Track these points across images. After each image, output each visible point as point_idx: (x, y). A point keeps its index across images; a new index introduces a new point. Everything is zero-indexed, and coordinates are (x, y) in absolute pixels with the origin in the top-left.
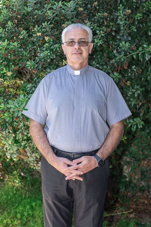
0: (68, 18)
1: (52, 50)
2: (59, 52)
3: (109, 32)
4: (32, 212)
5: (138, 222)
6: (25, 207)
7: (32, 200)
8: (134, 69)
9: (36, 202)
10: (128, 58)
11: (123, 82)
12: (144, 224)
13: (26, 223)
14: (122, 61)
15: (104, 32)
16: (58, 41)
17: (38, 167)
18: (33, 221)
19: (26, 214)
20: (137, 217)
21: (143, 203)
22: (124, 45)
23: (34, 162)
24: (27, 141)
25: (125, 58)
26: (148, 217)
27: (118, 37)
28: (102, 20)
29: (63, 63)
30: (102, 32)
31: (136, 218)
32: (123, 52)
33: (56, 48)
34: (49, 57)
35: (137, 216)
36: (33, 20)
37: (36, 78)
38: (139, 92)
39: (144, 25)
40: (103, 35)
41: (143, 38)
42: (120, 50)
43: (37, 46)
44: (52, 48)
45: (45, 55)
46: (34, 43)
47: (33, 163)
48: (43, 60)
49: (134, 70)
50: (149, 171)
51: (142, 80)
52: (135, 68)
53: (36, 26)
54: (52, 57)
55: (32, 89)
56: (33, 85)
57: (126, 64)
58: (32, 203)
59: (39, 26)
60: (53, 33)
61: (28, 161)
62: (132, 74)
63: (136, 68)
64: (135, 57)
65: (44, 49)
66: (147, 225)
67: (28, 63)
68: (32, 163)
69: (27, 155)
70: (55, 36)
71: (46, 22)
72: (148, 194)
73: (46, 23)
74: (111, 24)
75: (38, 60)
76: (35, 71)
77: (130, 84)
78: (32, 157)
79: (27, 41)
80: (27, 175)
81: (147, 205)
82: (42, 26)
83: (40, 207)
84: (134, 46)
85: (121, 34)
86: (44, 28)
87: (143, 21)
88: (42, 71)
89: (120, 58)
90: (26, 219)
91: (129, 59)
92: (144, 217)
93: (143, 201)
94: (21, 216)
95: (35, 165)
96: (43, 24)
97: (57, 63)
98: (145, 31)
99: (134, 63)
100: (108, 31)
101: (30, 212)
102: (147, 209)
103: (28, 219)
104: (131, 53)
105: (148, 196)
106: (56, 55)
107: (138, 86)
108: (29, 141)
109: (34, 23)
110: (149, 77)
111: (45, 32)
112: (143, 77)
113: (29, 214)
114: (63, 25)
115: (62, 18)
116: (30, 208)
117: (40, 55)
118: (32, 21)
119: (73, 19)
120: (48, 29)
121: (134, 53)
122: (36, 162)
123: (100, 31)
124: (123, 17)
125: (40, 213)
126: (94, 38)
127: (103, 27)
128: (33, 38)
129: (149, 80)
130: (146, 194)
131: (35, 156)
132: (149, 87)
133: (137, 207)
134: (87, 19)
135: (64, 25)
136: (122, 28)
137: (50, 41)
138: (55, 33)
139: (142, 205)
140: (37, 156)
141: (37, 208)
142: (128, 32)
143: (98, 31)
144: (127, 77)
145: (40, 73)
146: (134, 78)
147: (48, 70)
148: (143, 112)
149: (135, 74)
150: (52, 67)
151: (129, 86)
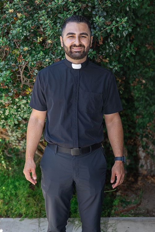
1: (25, 27)
2: (33, 29)
3: (84, 7)
4: (15, 192)
5: (123, 199)
6: (8, 186)
7: (16, 180)
8: (112, 45)
9: (19, 182)
10: (102, 33)
11: (100, 58)
12: (129, 202)
13: (9, 202)
14: (97, 36)
15: (77, 8)
16: (31, 17)
17: (20, 146)
18: (15, 200)
19: (9, 193)
20: (123, 195)
22: (98, 20)
23: (16, 141)
24: (5, 120)
25: (100, 33)
26: (134, 195)
27: (94, 13)
29: (37, 40)
30: (75, 8)
32: (98, 28)
33: (29, 25)
34: (21, 34)
37: (9, 56)
38: (117, 68)
40: (76, 11)
42: (95, 26)
43: (10, 23)
44: (24, 24)
45: (17, 32)
46: (6, 20)
47: (15, 142)
48: (15, 37)
49: (112, 46)
51: (121, 56)
52: (113, 45)
53: (8, 3)
54: (25, 34)
55: (5, 66)
56: (6, 63)
57: (100, 39)
58: (15, 182)
59: (10, 3)
60: (26, 10)
61: (10, 140)
62: (110, 51)
64: (108, 31)
65: (17, 26)
66: (132, 202)
67: (0, 40)
68: (14, 142)
69: (9, 134)
70: (28, 12)
75: (11, 37)
76: (7, 48)
77: (109, 60)
78: (13, 136)
80: (12, 155)
82: (15, 2)
83: (24, 187)
84: (109, 20)
85: (96, 10)
86: (17, 4)
88: (15, 48)
89: (95, 34)
91: (104, 34)
92: (130, 195)
93: (130, 179)
94: (4, 195)
95: (17, 145)
97: (31, 40)
98: (123, 7)
99: (113, 39)
101: (13, 192)
103: (11, 199)
104: (106, 28)
106: (29, 32)
107: (116, 63)
110: (128, 53)
111: (18, 9)
112: (122, 54)
113: (11, 194)
114: (36, 1)
116: (13, 188)
117: (12, 32)
120: (20, 6)
122: (18, 142)
123: (73, 7)
126: (67, 14)
127: (79, 3)
128: (5, 15)
129: (128, 56)
131: (16, 135)
132: (130, 64)
136: (96, 3)
137: (23, 18)
138: (28, 10)
140: (18, 135)
141: (21, 187)
142: (103, 7)
143: (71, 7)
144: (105, 53)
145: (13, 51)
146: (112, 54)
147: (21, 47)
148: (123, 89)
149: (112, 51)
150: (25, 45)
151: (107, 63)
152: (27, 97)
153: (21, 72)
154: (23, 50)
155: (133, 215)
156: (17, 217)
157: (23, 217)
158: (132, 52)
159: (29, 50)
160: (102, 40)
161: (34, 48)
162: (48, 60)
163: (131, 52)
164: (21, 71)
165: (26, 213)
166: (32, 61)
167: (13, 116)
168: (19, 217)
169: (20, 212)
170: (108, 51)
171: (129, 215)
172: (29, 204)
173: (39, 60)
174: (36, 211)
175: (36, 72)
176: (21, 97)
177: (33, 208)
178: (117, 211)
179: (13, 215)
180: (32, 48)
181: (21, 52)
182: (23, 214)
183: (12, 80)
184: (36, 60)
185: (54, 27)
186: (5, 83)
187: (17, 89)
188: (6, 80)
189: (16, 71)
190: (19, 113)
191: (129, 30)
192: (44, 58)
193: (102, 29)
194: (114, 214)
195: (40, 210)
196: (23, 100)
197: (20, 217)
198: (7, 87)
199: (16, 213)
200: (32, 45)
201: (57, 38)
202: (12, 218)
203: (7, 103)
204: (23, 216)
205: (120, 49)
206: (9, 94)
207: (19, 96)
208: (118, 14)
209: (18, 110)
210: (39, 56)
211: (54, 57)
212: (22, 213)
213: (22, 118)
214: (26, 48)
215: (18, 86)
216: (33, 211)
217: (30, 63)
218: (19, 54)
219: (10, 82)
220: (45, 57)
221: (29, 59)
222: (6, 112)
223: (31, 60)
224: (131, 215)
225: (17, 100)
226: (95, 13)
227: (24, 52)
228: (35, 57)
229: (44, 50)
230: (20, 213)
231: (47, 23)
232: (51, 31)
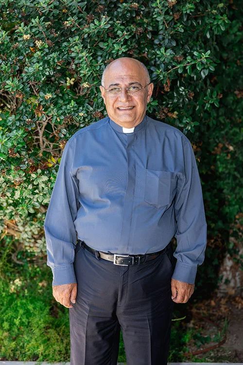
0: (74, 12)
1: (48, 62)
2: (59, 66)
4: (27, 320)
5: (197, 333)
6: (16, 311)
8: (182, 91)
9: (34, 304)
10: (170, 73)
11: (164, 112)
12: (207, 338)
13: (17, 336)
14: (161, 79)
15: (129, 33)
16: (58, 47)
17: (36, 248)
18: (28, 333)
19: (17, 322)
20: (197, 327)
21: (209, 305)
22: (164, 53)
23: (30, 240)
24: (14, 206)
25: (166, 74)
26: (214, 327)
27: (156, 42)
28: (129, 14)
29: (66, 82)
30: (126, 33)
31: (196, 329)
32: (163, 65)
33: (54, 59)
34: (41, 73)
35: (197, 325)
36: (19, 15)
37: (22, 107)
38: (190, 128)
39: (200, 21)
40: (127, 38)
41: (198, 43)
42: (158, 63)
43: (25, 57)
44: (46, 58)
45: (35, 70)
46: (19, 51)
47: (29, 242)
48: (32, 78)
49: (182, 94)
51: (197, 109)
52: (184, 91)
53: (22, 24)
54: (47, 74)
55: (15, 123)
56: (18, 118)
57: (167, 83)
58: (28, 305)
59: (26, 25)
60: (49, 35)
61: (20, 239)
62: (179, 100)
63: (186, 90)
64: (180, 71)
65: (35, 60)
66: (211, 339)
67: (9, 82)
68: (27, 241)
69: (19, 229)
70: (52, 39)
71: (38, 17)
72: (216, 291)
73: (37, 20)
74: (145, 20)
75: (26, 77)
76: (20, 95)
77: (177, 115)
78: (26, 232)
79: (8, 48)
80: (24, 262)
81: (214, 308)
82: (33, 23)
83: (41, 312)
84: (180, 54)
85: (161, 37)
86: (36, 27)
87: (197, 16)
88: (31, 95)
89: (158, 75)
90: (19, 329)
91: (172, 76)
92: (208, 327)
93: (208, 302)
94: (10, 325)
95: (32, 245)
96: (33, 20)
97: (57, 82)
98: (201, 32)
99: (184, 82)
100: (139, 31)
101: (24, 320)
102: (214, 315)
103: (20, 331)
104: (174, 66)
105: (216, 294)
106: (54, 69)
107: (188, 119)
108: (17, 206)
109: (21, 19)
110: (207, 104)
111: (37, 34)
112: (198, 105)
113: (22, 323)
114: (66, 22)
115: (64, 11)
116: (24, 314)
117: (28, 70)
118: (18, 17)
119: (82, 13)
120: (41, 29)
121: (178, 66)
122: (33, 240)
123: (122, 32)
124: (161, 10)
125: (40, 320)
126: (114, 43)
127: (132, 26)
128: (17, 43)
129: (208, 109)
131: (31, 231)
132: (210, 121)
133: (198, 311)
134: (106, 12)
135: (68, 22)
136: (161, 27)
137: (44, 48)
138: (52, 35)
139: (206, 308)
140: (33, 230)
141: (37, 313)
142: (171, 33)
143: (119, 32)
144: (171, 104)
145: (28, 99)
146: (183, 106)
147: (42, 94)
148: (199, 160)
149: (183, 100)
150: (47, 90)
151: (175, 119)
152: (49, 172)
153: (41, 133)
154: (43, 97)
155: (213, 360)
156: (31, 361)
157: (40, 361)
159: (53, 99)
160: (169, 86)
161: (61, 95)
162: (83, 114)
163: (212, 102)
164: (40, 131)
165: (45, 353)
166: (58, 116)
167: (27, 201)
168: (33, 361)
169: (35, 352)
170: (176, 101)
171: (207, 359)
172: (49, 339)
173: (69, 113)
174: (60, 351)
175: (63, 133)
176: (39, 171)
177: (54, 347)
178: (187, 352)
179: (24, 356)
180: (58, 95)
181: (41, 102)
182: (40, 355)
183: (27, 145)
184: (64, 114)
185: (92, 63)
186: (15, 149)
187: (34, 159)
188: (18, 144)
189: (32, 130)
190: (37, 196)
191: (210, 68)
192: (77, 111)
193: (170, 67)
194: (183, 357)
195: (67, 350)
196: (43, 176)
197: (35, 361)
198: (18, 155)
199: (29, 353)
200: (59, 90)
201: (97, 80)
202: (23, 362)
203: (17, 180)
204: (39, 359)
205: (196, 98)
206: (21, 166)
207: (36, 170)
208: (194, 44)
209: (35, 191)
210: (68, 108)
211: (91, 109)
212: (38, 353)
213: (41, 204)
214: (49, 96)
215: (35, 154)
216: (55, 351)
217: (54, 119)
218: (37, 104)
219: (23, 147)
220: (78, 109)
221: (54, 112)
222: (16, 194)
223: (56, 114)
224: (209, 360)
225: (34, 176)
226: (158, 43)
227: (46, 101)
228: (63, 108)
229: (77, 98)
230: (34, 354)
231: (83, 57)
232: (88, 69)
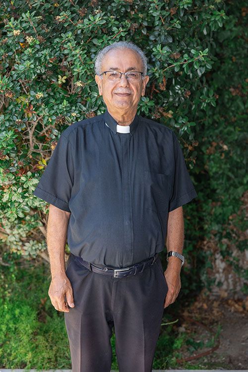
0: (66, 5)
1: (39, 59)
2: (51, 63)
3: (135, 29)
4: (14, 325)
5: (189, 338)
6: (3, 316)
7: (15, 305)
8: (178, 90)
9: (21, 309)
10: (166, 72)
11: (159, 112)
12: (200, 343)
13: (5, 342)
14: (157, 77)
15: (125, 30)
16: (50, 44)
17: (23, 251)
18: (15, 339)
19: (4, 328)
20: (189, 331)
21: (201, 309)
22: (161, 51)
23: (18, 243)
24: (1, 209)
25: (162, 72)
26: (207, 332)
27: (152, 38)
28: (123, 9)
29: (58, 81)
30: (122, 30)
31: (188, 333)
32: (158, 63)
33: (46, 56)
34: (32, 71)
35: (189, 330)
36: (7, 8)
37: (12, 106)
38: (186, 128)
39: (197, 17)
40: (123, 34)
41: (194, 40)
42: (154, 60)
43: (14, 53)
44: (37, 55)
45: (26, 68)
46: (8, 47)
47: (16, 245)
48: (23, 76)
49: (178, 92)
50: (210, 256)
51: (193, 109)
52: (180, 89)
53: (12, 19)
54: (39, 72)
55: (5, 124)
56: (7, 118)
57: (162, 82)
58: (15, 309)
59: (16, 19)
60: (40, 31)
61: (8, 242)
62: (174, 99)
63: (182, 88)
64: (176, 70)
65: (25, 58)
66: (203, 344)
68: (14, 244)
69: (6, 232)
70: (44, 35)
71: (28, 11)
72: (208, 293)
73: (28, 14)
74: (140, 15)
75: (16, 75)
76: (10, 94)
77: (172, 115)
78: (14, 235)
80: (10, 264)
81: (206, 311)
82: (23, 18)
83: (28, 317)
84: (177, 52)
85: (156, 33)
86: (26, 22)
87: (194, 11)
88: (21, 94)
89: (153, 73)
90: (5, 336)
91: (168, 74)
92: (201, 331)
93: (201, 304)
95: (19, 248)
96: (23, 15)
97: (48, 80)
98: (197, 28)
99: (179, 80)
100: (134, 27)
101: (11, 326)
102: (206, 319)
103: (7, 337)
104: (171, 64)
105: (208, 296)
106: (46, 67)
107: (184, 119)
108: (5, 209)
109: (9, 13)
110: (203, 103)
111: (28, 29)
112: (194, 104)
113: (8, 329)
114: (58, 17)
115: (56, 5)
116: (11, 319)
117: (18, 67)
118: (7, 10)
119: (74, 7)
120: (32, 24)
121: (175, 64)
122: (20, 243)
123: (118, 29)
124: (158, 5)
125: (27, 325)
126: (109, 40)
127: (126, 21)
128: (6, 39)
129: (204, 109)
130: (205, 294)
131: (19, 234)
132: (205, 120)
133: (190, 315)
134: (100, 7)
135: (60, 17)
136: (157, 23)
137: (35, 44)
138: (44, 31)
139: (198, 311)
140: (21, 233)
141: (23, 319)
142: (167, 29)
143: (114, 29)
144: (167, 103)
145: (18, 98)
146: (179, 105)
147: (32, 93)
148: (194, 161)
149: (179, 99)
150: (38, 88)
151: (170, 119)
152: (40, 175)
153: (31, 133)
154: (34, 97)
155: (207, 367)
156: (18, 368)
157: (28, 368)
158: (210, 102)
159: (44, 98)
160: (165, 84)
161: (52, 94)
162: (75, 114)
165: (33, 361)
166: (50, 116)
167: (16, 205)
168: (21, 368)
169: (23, 359)
170: (171, 99)
171: (200, 365)
172: (37, 347)
173: (61, 114)
174: (49, 359)
175: (55, 133)
176: (29, 174)
177: (43, 354)
178: (180, 358)
179: (11, 364)
180: (49, 95)
181: (31, 101)
182: (28, 363)
183: (17, 146)
184: (56, 114)
185: (86, 61)
186: (4, 151)
187: (24, 161)
188: (7, 146)
189: (22, 131)
190: (26, 200)
191: (207, 66)
192: (69, 112)
193: (166, 65)
194: (176, 364)
195: (56, 357)
196: (33, 179)
197: (23, 368)
198: (7, 158)
199: (16, 360)
200: (50, 89)
201: (90, 79)
202: (10, 370)
203: (7, 183)
204: (27, 367)
205: (192, 97)
206: (10, 169)
207: (26, 172)
208: (190, 40)
209: (25, 195)
210: (60, 108)
211: (84, 109)
212: (26, 361)
213: (30, 207)
214: (40, 95)
215: (25, 156)
216: (43, 358)
217: (46, 119)
218: (28, 104)
219: (13, 149)
220: (71, 109)
221: (45, 112)
222: (5, 197)
223: (48, 114)
224: (203, 367)
225: (23, 179)
226: (154, 39)
227: (37, 100)
228: (55, 108)
229: (69, 96)
230: (22, 361)
231: (76, 55)
232: (82, 67)
